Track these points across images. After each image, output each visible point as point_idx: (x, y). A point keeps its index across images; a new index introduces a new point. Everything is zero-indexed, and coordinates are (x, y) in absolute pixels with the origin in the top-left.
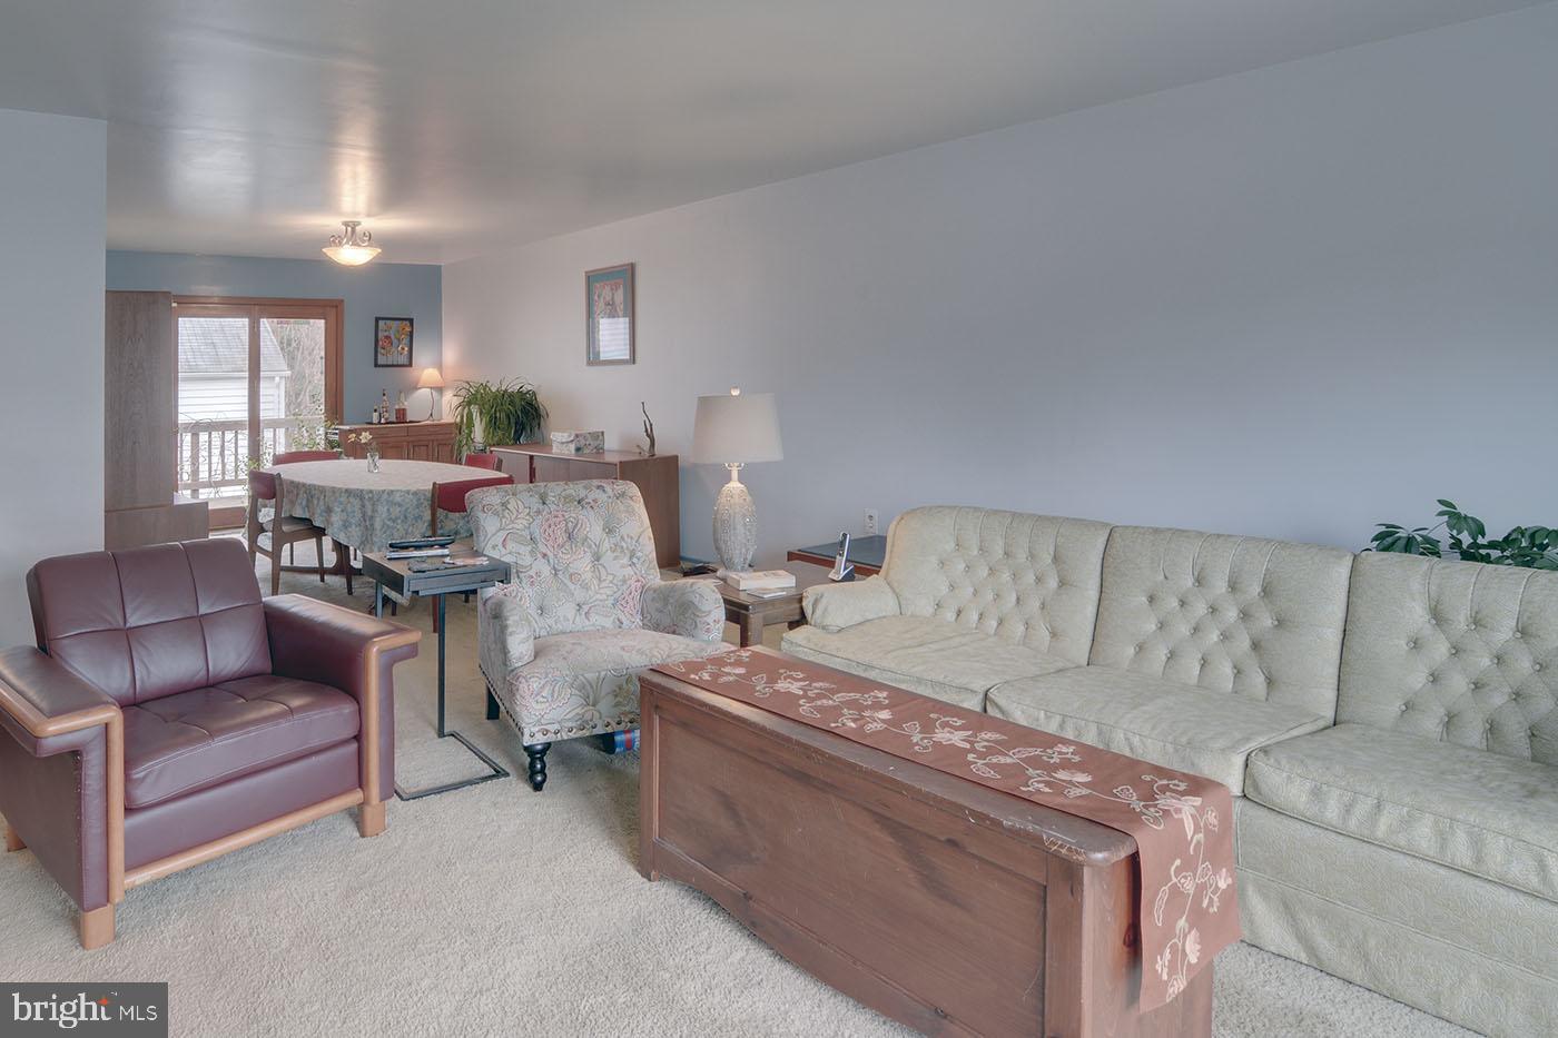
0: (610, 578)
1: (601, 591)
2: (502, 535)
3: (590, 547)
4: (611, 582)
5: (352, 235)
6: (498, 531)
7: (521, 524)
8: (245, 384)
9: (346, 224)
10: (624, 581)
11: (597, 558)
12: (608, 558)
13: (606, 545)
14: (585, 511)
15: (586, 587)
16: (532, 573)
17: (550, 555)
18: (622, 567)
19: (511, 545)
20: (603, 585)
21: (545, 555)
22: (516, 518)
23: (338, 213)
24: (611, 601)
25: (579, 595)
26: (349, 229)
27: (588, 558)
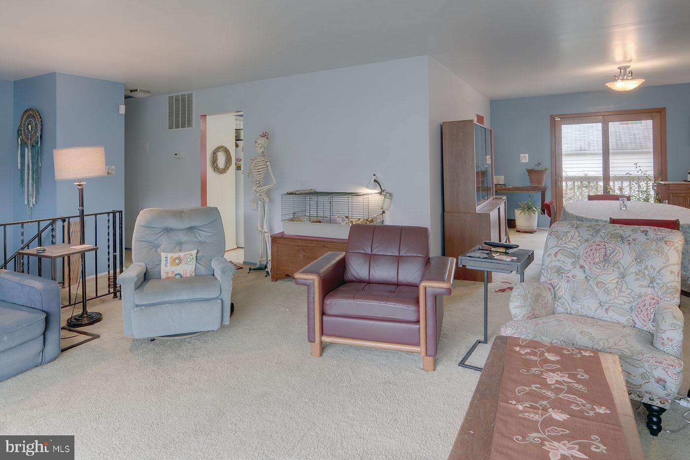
0: (629, 291)
1: (620, 298)
2: (556, 249)
3: (619, 268)
4: (629, 294)
5: (625, 73)
6: (554, 247)
7: (570, 246)
8: (601, 158)
9: (620, 68)
10: (640, 296)
11: (623, 276)
12: (631, 278)
13: (633, 269)
14: (622, 246)
15: (608, 293)
16: (570, 275)
17: (587, 267)
18: (641, 286)
19: (560, 256)
20: (622, 294)
21: (582, 267)
22: (569, 241)
23: (614, 63)
24: (627, 306)
25: (603, 297)
26: (622, 71)
27: (616, 274)
